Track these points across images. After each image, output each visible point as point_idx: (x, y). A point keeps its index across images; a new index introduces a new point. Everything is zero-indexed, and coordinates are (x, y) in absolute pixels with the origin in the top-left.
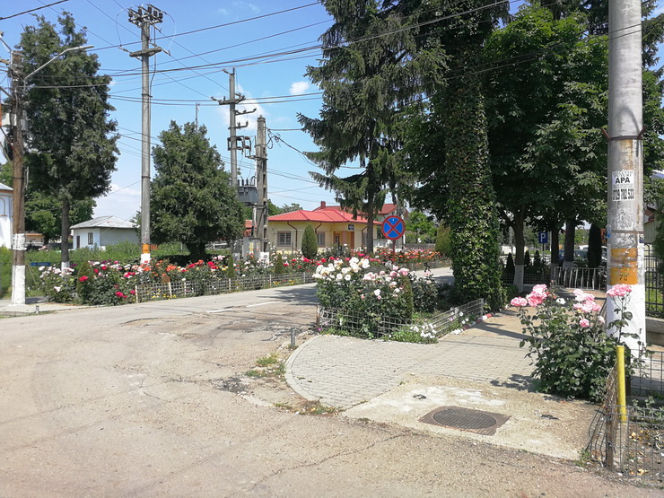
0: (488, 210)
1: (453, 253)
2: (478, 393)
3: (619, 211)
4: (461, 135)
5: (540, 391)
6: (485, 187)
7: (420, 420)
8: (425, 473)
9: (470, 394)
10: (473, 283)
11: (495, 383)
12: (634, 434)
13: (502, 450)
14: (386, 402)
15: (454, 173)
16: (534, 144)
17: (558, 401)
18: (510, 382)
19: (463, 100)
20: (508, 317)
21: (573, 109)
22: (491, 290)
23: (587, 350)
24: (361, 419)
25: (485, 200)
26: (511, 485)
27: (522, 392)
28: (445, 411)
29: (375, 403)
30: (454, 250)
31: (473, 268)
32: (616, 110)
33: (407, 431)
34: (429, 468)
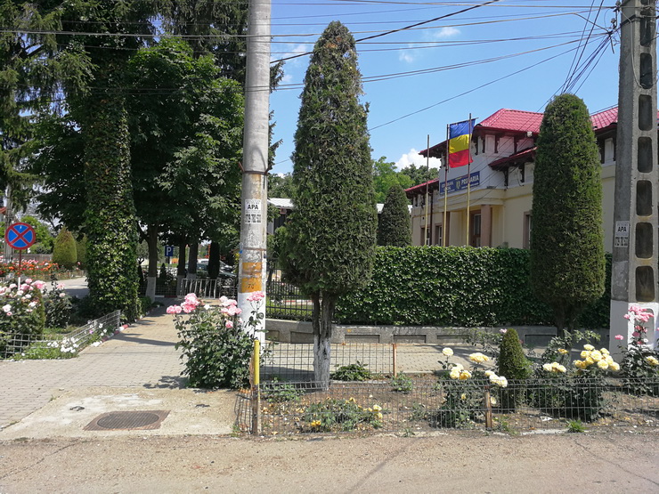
0: (128, 223)
1: (90, 265)
2: (135, 397)
3: (250, 232)
4: (103, 146)
5: (190, 387)
6: (126, 200)
7: (85, 429)
8: (107, 470)
9: (127, 398)
10: (110, 295)
11: (148, 386)
12: (265, 408)
13: (170, 438)
14: (41, 419)
15: (94, 184)
16: (173, 164)
17: (206, 392)
18: (161, 383)
19: (106, 112)
20: (144, 326)
21: (209, 139)
22: (129, 301)
23: (230, 347)
24: (18, 440)
25: (125, 213)
26: (186, 462)
27: (173, 390)
28: (108, 417)
29: (28, 422)
30: (91, 262)
31: (111, 280)
32: (249, 149)
33: (74, 441)
34: (110, 466)
